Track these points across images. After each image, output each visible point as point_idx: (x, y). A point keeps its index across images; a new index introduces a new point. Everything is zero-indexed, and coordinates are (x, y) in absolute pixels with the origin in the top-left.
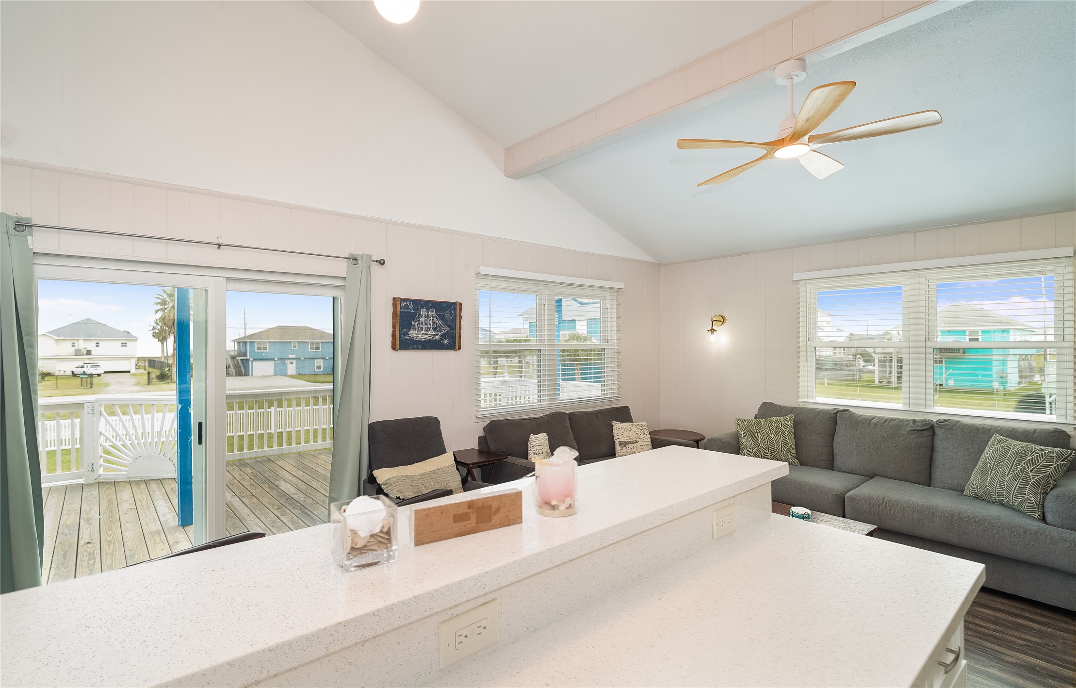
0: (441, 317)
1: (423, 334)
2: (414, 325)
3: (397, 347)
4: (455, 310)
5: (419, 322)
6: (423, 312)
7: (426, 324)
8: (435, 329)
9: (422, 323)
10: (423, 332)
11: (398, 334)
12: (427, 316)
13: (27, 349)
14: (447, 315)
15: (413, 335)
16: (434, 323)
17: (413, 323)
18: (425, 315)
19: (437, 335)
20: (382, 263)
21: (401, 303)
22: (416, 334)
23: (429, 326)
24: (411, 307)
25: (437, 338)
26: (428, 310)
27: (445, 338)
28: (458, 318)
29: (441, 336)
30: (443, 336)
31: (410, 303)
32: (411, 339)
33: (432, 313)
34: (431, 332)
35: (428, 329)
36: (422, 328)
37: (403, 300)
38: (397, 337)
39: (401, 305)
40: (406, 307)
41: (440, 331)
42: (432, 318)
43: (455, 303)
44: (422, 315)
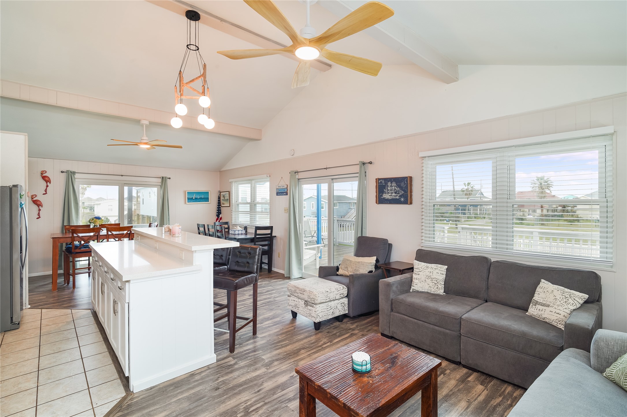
0: (399, 186)
1: (389, 196)
2: (385, 191)
3: (378, 202)
4: (407, 181)
5: (387, 190)
6: (389, 184)
7: (391, 190)
8: (396, 193)
9: (389, 190)
10: (390, 195)
11: (378, 196)
12: (391, 186)
13: (295, 203)
14: (402, 184)
15: (385, 197)
16: (395, 189)
17: (384, 190)
18: (390, 186)
19: (397, 196)
20: (370, 163)
21: (379, 181)
22: (386, 196)
23: (393, 191)
24: (383, 182)
25: (397, 197)
26: (391, 183)
27: (402, 197)
28: (409, 185)
29: (399, 197)
30: (401, 196)
31: (383, 181)
32: (384, 198)
33: (394, 184)
34: (394, 194)
35: (392, 193)
36: (389, 193)
37: (379, 179)
38: (378, 197)
39: (379, 182)
40: (381, 182)
41: (399, 194)
42: (394, 187)
43: (407, 177)
44: (389, 186)
